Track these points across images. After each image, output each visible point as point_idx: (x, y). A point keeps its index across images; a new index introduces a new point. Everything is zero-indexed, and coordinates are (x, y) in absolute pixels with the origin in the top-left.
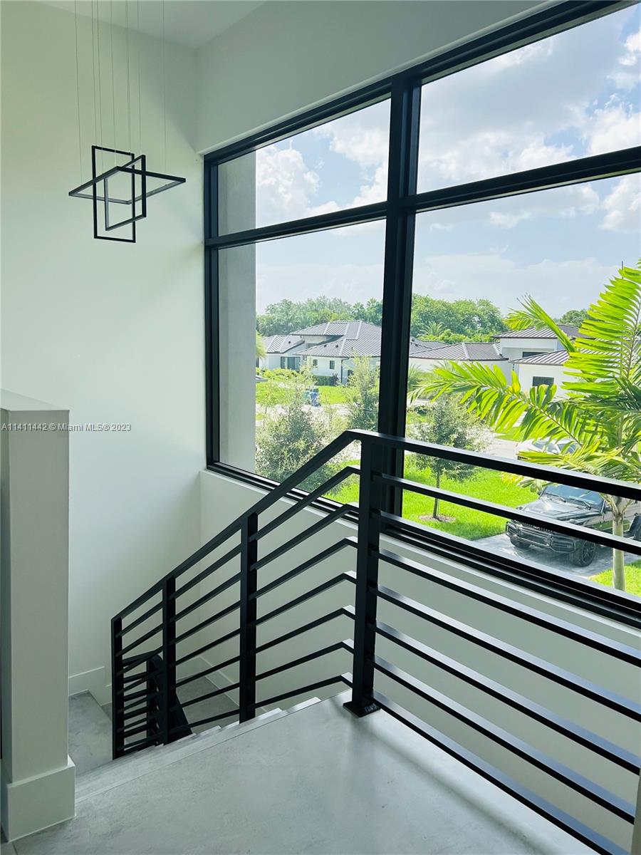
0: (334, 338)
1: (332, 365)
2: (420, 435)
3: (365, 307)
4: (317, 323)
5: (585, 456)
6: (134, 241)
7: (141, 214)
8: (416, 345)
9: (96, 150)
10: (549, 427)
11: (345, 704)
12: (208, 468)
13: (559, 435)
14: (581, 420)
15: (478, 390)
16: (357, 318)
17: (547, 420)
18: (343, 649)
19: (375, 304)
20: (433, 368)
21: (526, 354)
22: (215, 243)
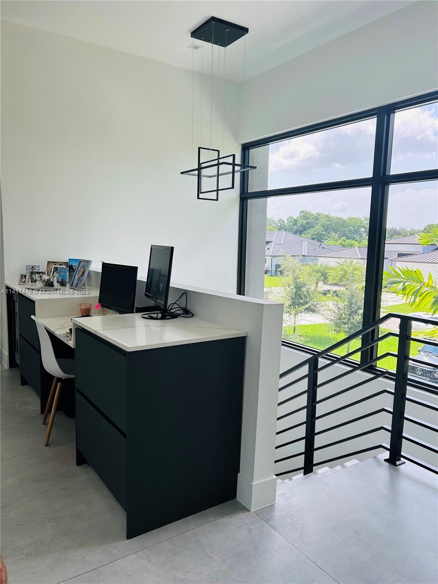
2: (336, 310)
3: (286, 221)
6: (217, 200)
7: (231, 187)
8: (323, 248)
9: (201, 149)
11: (384, 460)
15: (404, 284)
16: (279, 229)
18: (382, 430)
19: (292, 220)
20: (337, 264)
21: (400, 255)
22: (245, 197)
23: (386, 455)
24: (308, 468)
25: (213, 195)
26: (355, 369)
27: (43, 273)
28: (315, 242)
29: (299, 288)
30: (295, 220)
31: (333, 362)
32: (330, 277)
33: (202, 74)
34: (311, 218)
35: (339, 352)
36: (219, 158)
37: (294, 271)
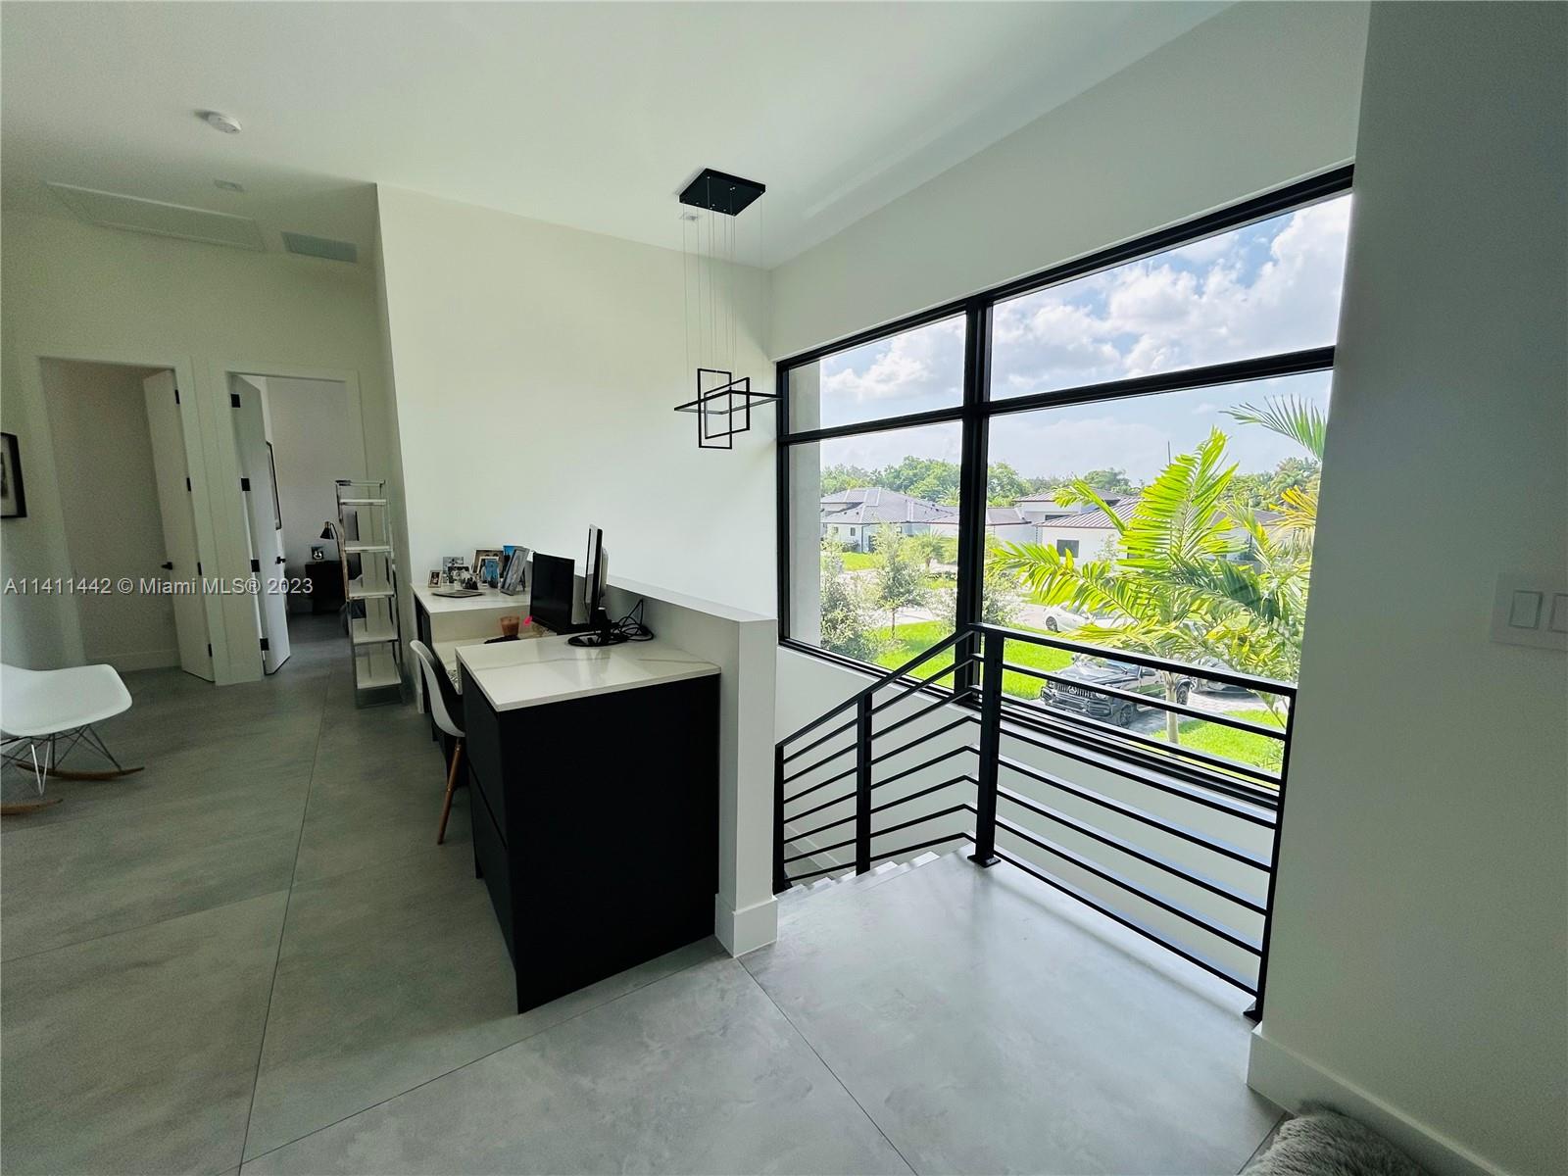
0: (855, 505)
1: (853, 532)
3: (883, 473)
4: (835, 491)
5: (1143, 630)
6: (731, 448)
9: (702, 372)
10: (1101, 600)
11: (969, 858)
12: (780, 644)
13: (1110, 608)
14: (1134, 594)
15: (1031, 567)
16: (874, 485)
17: (1099, 594)
18: (965, 810)
19: (893, 470)
21: (1048, 517)
22: (785, 440)
23: (971, 849)
24: (863, 864)
25: (724, 441)
26: (944, 701)
27: (467, 569)
28: (925, 502)
29: (898, 571)
30: (896, 471)
31: (911, 690)
32: (947, 554)
33: (684, 253)
34: (919, 467)
35: (919, 674)
36: (731, 384)
37: (889, 546)
